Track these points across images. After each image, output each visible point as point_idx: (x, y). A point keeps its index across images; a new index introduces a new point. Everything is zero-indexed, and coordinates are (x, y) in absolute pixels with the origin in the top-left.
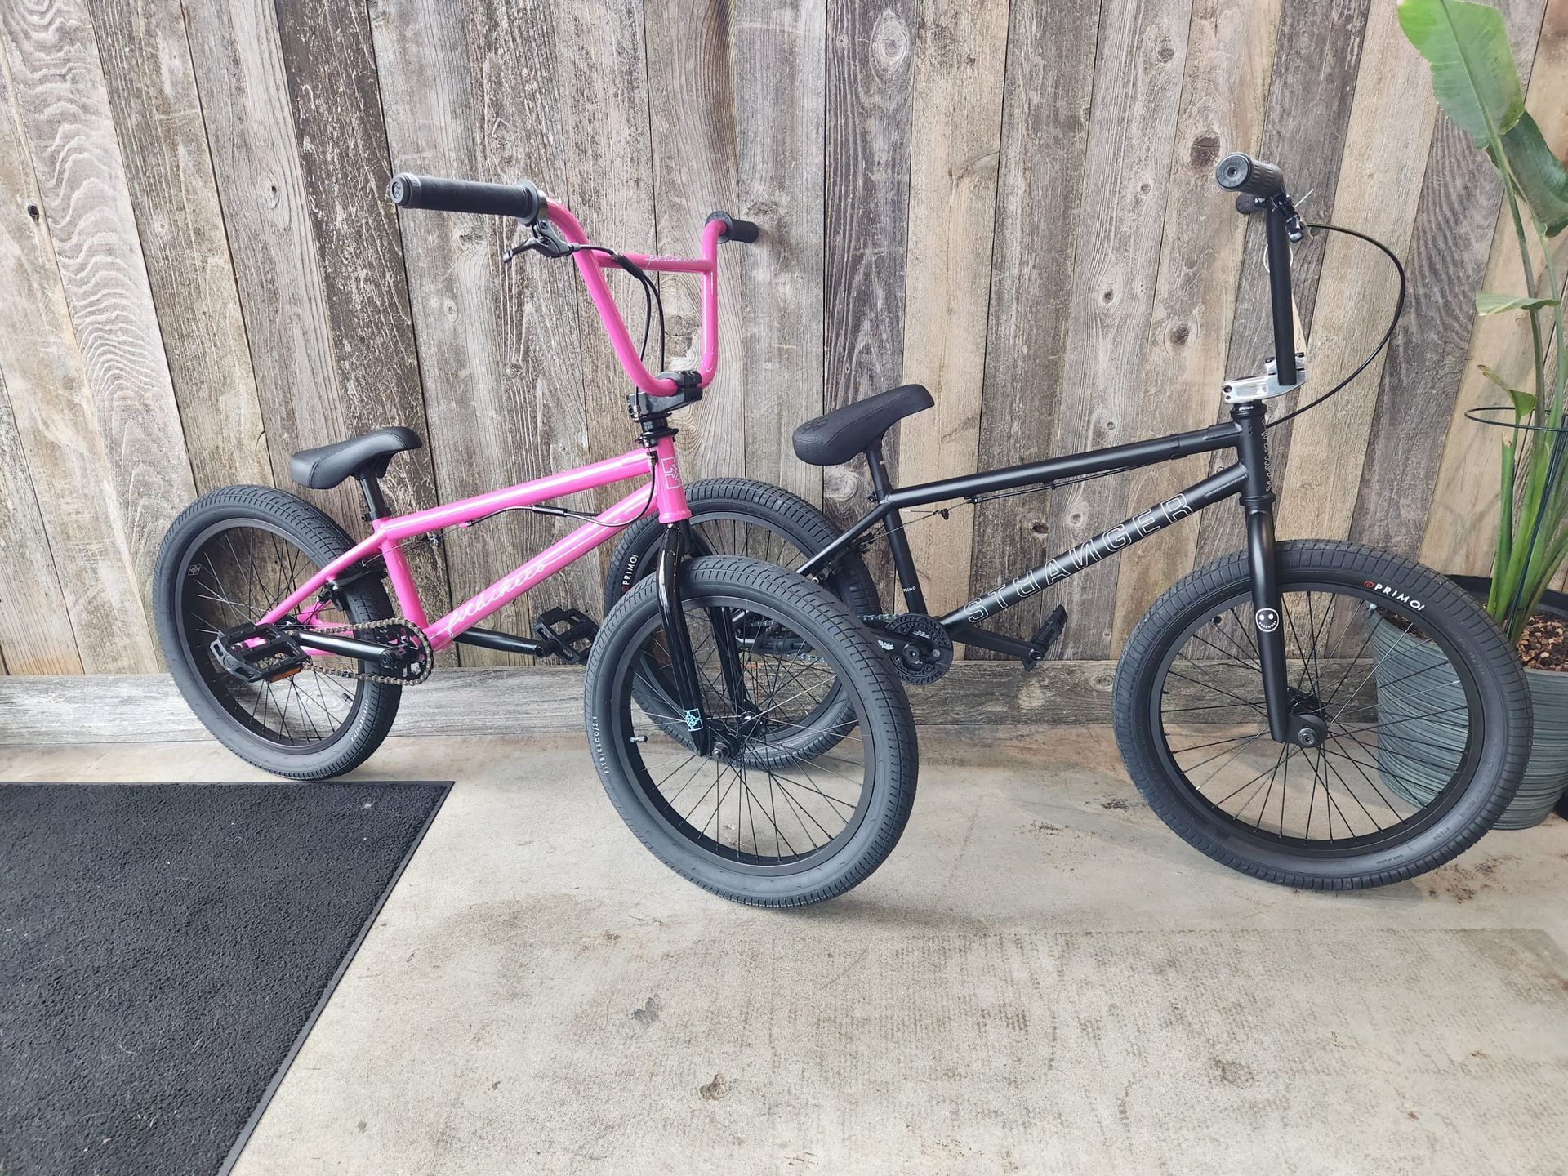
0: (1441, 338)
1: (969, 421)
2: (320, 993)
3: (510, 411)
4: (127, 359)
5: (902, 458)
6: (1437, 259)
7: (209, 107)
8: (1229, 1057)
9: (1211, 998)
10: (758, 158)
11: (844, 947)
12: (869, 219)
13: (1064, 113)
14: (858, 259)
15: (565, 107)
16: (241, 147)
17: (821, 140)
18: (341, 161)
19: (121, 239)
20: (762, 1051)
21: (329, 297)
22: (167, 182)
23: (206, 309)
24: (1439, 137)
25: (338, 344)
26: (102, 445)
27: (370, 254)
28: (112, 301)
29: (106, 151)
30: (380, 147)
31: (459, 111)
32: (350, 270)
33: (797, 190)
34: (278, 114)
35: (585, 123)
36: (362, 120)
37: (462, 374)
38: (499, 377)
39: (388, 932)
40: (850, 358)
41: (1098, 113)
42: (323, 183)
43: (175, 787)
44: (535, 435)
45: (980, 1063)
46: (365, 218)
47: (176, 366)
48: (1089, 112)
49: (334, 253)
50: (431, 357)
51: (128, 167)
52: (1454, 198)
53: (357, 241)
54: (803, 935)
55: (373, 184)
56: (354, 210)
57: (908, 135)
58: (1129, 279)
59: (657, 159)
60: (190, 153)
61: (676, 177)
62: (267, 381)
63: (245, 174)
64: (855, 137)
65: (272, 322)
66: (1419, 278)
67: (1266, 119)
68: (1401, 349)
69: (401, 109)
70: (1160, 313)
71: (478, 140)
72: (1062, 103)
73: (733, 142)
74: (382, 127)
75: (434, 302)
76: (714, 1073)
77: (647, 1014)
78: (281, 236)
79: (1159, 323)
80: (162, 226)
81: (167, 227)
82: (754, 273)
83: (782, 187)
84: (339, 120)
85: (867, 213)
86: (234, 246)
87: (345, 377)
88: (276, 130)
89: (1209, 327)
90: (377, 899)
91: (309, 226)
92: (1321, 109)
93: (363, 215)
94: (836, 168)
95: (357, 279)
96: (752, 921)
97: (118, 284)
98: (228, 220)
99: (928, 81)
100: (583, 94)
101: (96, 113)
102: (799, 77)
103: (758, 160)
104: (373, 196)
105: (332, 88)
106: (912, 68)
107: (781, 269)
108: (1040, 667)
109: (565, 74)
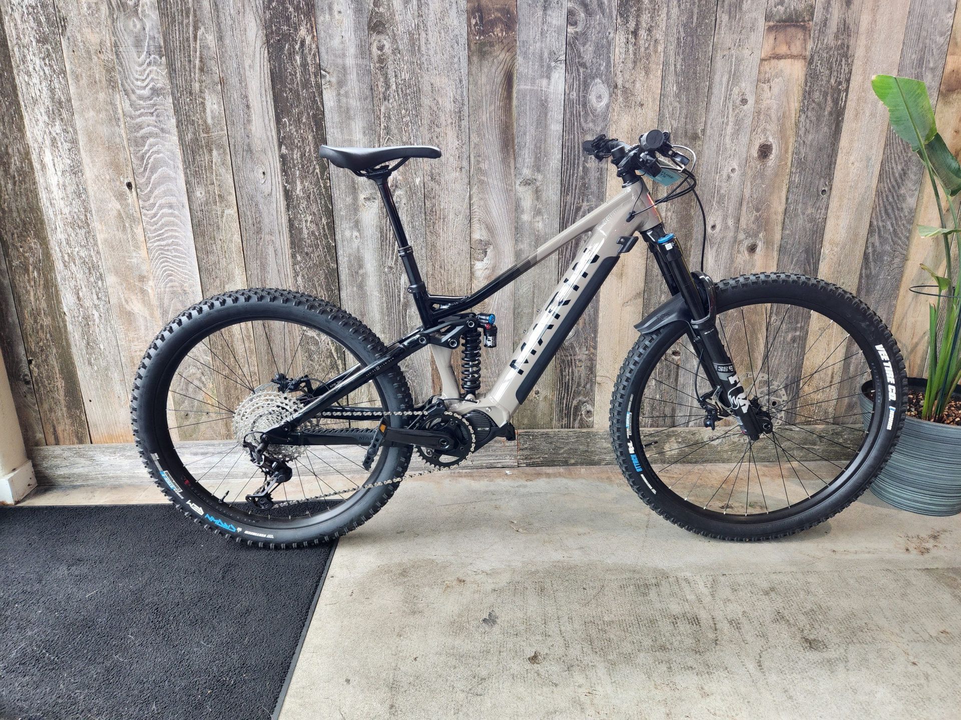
0: (892, 249)
1: (638, 294)
2: (307, 612)
3: (386, 292)
4: (176, 265)
5: (600, 315)
6: (888, 207)
7: (231, 130)
8: (811, 637)
9: (797, 607)
10: (527, 156)
11: (591, 584)
12: (585, 187)
13: (690, 132)
14: (578, 209)
15: (424, 130)
16: (247, 151)
17: (560, 146)
18: (301, 158)
19: (177, 200)
20: (558, 639)
21: (290, 231)
22: (206, 170)
23: (222, 238)
24: (888, 144)
25: (293, 256)
26: (158, 313)
27: (314, 208)
28: (170, 234)
29: (173, 153)
31: (367, 132)
32: (302, 216)
33: (547, 173)
34: (269, 134)
35: (435, 138)
36: (314, 137)
37: (361, 272)
38: (381, 273)
39: (336, 580)
41: (708, 131)
42: (291, 170)
44: (399, 304)
45: (677, 642)
46: (312, 189)
47: (203, 269)
48: (704, 131)
49: (294, 207)
50: (344, 263)
51: (184, 162)
52: (897, 175)
53: (307, 201)
54: (567, 578)
55: (318, 171)
56: (307, 184)
58: (725, 218)
59: (472, 156)
60: (219, 154)
61: (482, 166)
62: (253, 277)
63: (249, 166)
64: (579, 144)
65: (258, 244)
66: (879, 218)
67: (797, 134)
68: (871, 255)
69: (335, 132)
70: (741, 236)
72: (689, 126)
73: (513, 148)
75: (347, 233)
76: (534, 650)
77: (490, 620)
78: (265, 198)
79: (741, 242)
80: (201, 193)
81: (203, 193)
82: (522, 216)
83: (539, 171)
84: (301, 137)
85: (584, 185)
86: (240, 204)
87: (296, 274)
88: (267, 142)
89: (768, 243)
90: (326, 563)
91: (282, 193)
92: (826, 129)
93: (311, 187)
94: (568, 161)
95: (306, 221)
96: (537, 572)
97: (174, 224)
98: (238, 190)
99: (618, 115)
100: (434, 123)
101: (169, 133)
102: (549, 114)
103: (526, 157)
104: (318, 177)
105: (299, 120)
106: (610, 109)
107: (537, 214)
108: (676, 431)
109: (425, 113)
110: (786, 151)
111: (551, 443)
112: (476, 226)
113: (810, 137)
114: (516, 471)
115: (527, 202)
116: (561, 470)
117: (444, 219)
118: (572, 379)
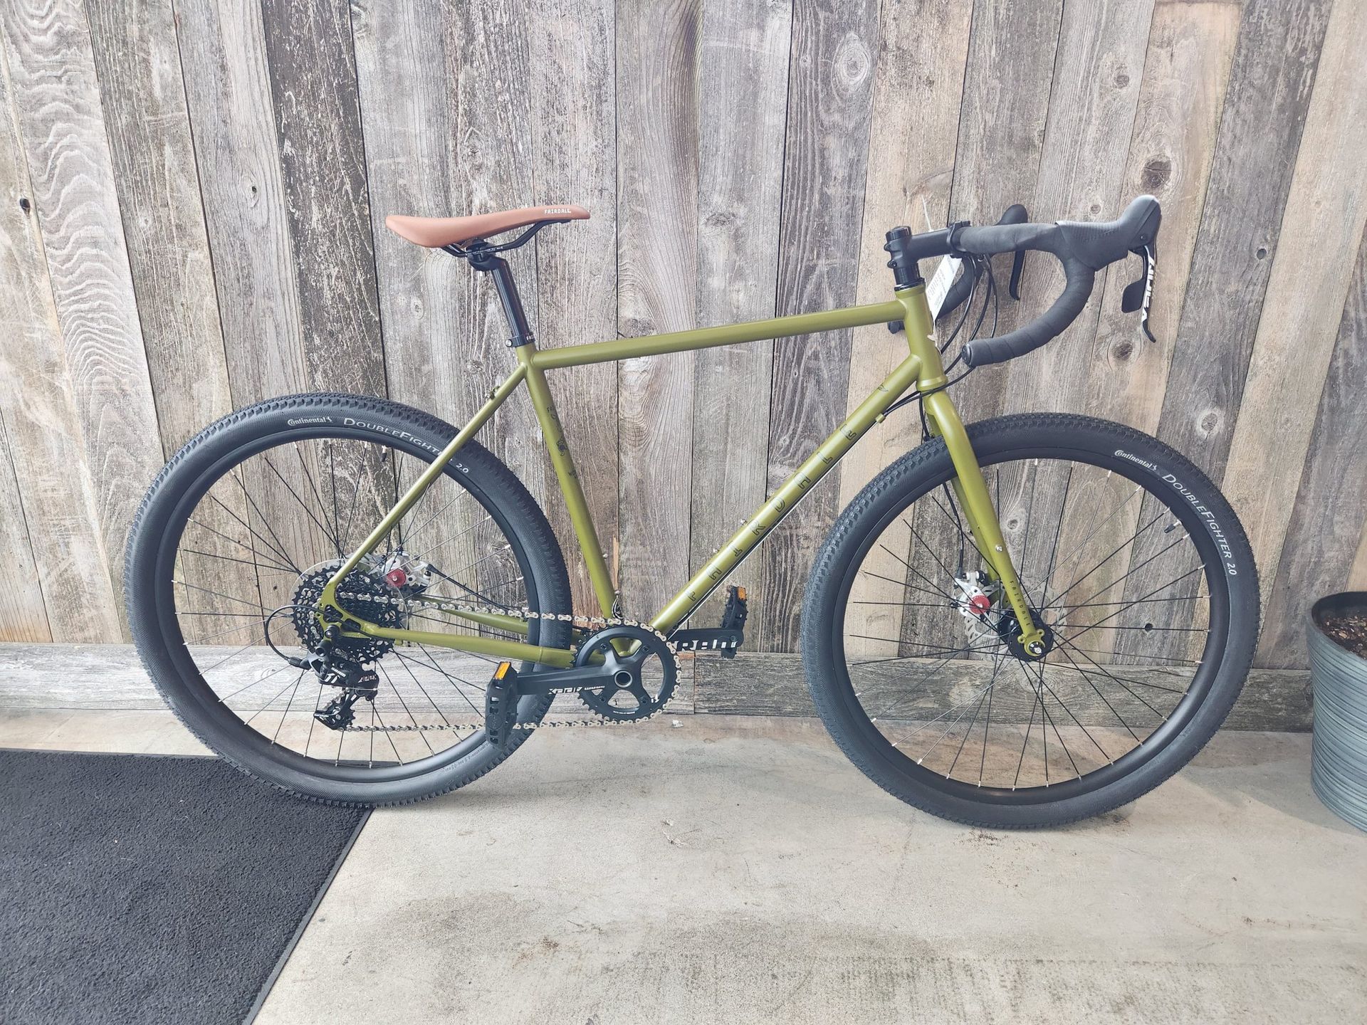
3: (469, 405)
4: (110, 347)
7: (196, 110)
10: (719, 171)
11: (789, 967)
12: (823, 231)
13: (1019, 135)
14: (810, 270)
15: (535, 118)
16: (224, 148)
17: (780, 155)
18: (319, 163)
19: (106, 232)
21: (302, 293)
22: (153, 179)
23: (184, 300)
25: (308, 337)
26: (79, 426)
27: (342, 253)
28: (95, 290)
29: (96, 149)
30: (356, 152)
31: (434, 120)
32: (323, 267)
33: (755, 202)
34: (261, 118)
35: (554, 133)
36: (341, 126)
37: (425, 368)
38: (459, 373)
40: (799, 363)
41: (1052, 135)
42: (301, 184)
43: (130, 758)
46: (339, 219)
47: (153, 354)
48: (1044, 134)
49: (308, 251)
50: (396, 352)
51: (116, 166)
53: (330, 240)
55: (348, 187)
56: (329, 210)
57: (865, 152)
59: (621, 169)
60: (175, 153)
61: (639, 187)
62: (239, 370)
63: (228, 174)
64: (814, 152)
65: (246, 314)
67: (1218, 145)
68: (1341, 371)
69: (378, 117)
70: (1104, 329)
71: (451, 148)
72: (1017, 125)
73: (695, 155)
74: (359, 134)
75: (401, 300)
78: (258, 233)
79: (1103, 338)
80: (146, 221)
81: (150, 222)
83: (741, 199)
84: (319, 126)
85: (821, 226)
86: (214, 242)
87: (313, 368)
88: (258, 132)
90: (316, 891)
91: (286, 225)
92: (1272, 137)
93: (337, 215)
94: (793, 183)
95: (329, 276)
96: (693, 932)
97: (102, 275)
98: (209, 217)
99: (887, 101)
100: (553, 106)
101: (89, 113)
102: (762, 94)
103: (719, 173)
104: (348, 198)
105: (314, 95)
106: (872, 89)
107: (736, 278)
108: (972, 667)
109: (536, 86)
110: (1196, 175)
111: (752, 676)
112: (627, 295)
113: (1242, 151)
114: (689, 721)
115: (719, 252)
116: (768, 722)
117: (570, 280)
118: (792, 569)
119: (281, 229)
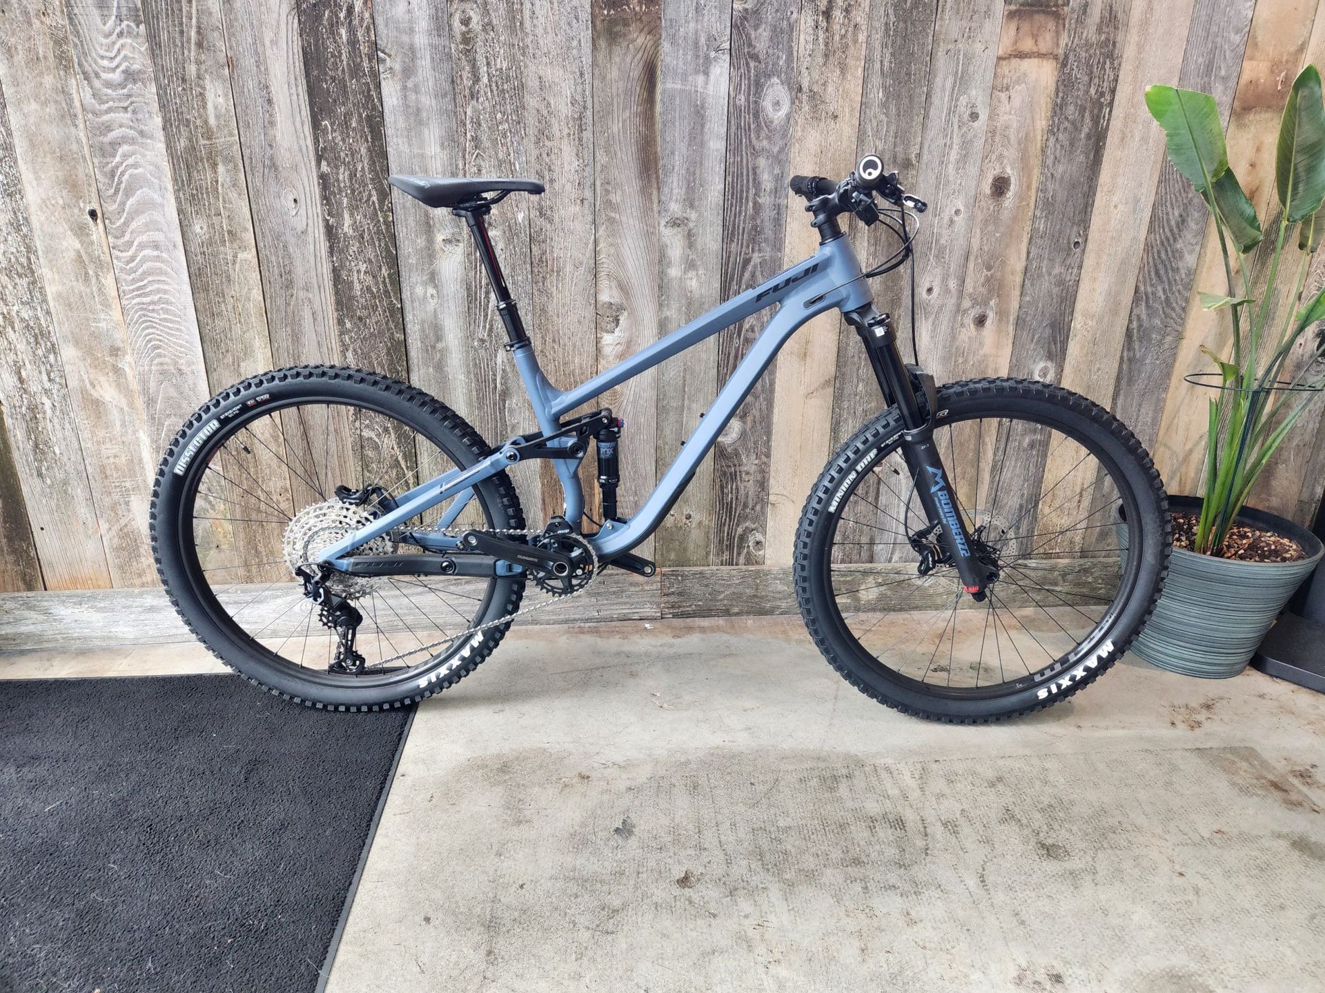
0: (1162, 323)
1: (827, 382)
2: (368, 826)
3: (476, 375)
4: (166, 333)
5: (776, 410)
6: (1160, 267)
7: (246, 136)
8: (1049, 841)
9: (1031, 802)
10: (675, 184)
11: (761, 778)
12: (756, 231)
13: (900, 156)
14: (747, 261)
15: (529, 144)
16: (270, 168)
17: (722, 172)
18: (351, 180)
19: (166, 237)
20: (716, 853)
21: (335, 285)
22: (207, 193)
23: (234, 294)
24: (1163, 180)
25: (340, 322)
26: (140, 402)
27: (370, 253)
28: (156, 286)
29: (158, 167)
30: (382, 170)
31: (446, 144)
32: (353, 264)
33: (703, 209)
34: (302, 142)
35: (544, 155)
36: (369, 149)
37: (439, 346)
38: (468, 348)
39: (408, 781)
40: (739, 335)
41: (925, 157)
42: (335, 196)
44: (494, 393)
45: (876, 853)
46: (367, 224)
47: (207, 338)
48: (919, 155)
49: (341, 251)
50: (415, 332)
51: (175, 180)
52: (1173, 223)
53: (359, 242)
54: (729, 770)
55: (375, 198)
56: (358, 218)
57: (786, 170)
58: (945, 280)
59: (598, 183)
60: (228, 171)
61: (612, 197)
62: (281, 350)
63: (273, 189)
64: (748, 171)
65: (288, 304)
66: (1148, 281)
67: (1044, 164)
68: (1135, 331)
69: (400, 141)
70: (966, 303)
71: (461, 166)
72: (899, 150)
73: (657, 173)
74: (384, 155)
75: (419, 290)
76: (684, 869)
77: (625, 830)
78: (299, 237)
79: (965, 311)
80: (202, 228)
81: (205, 228)
82: (669, 271)
83: (692, 206)
84: (350, 149)
85: (755, 228)
86: (261, 245)
87: (345, 348)
88: (300, 155)
89: (1002, 314)
90: (393, 756)
91: (322, 230)
92: (1082, 158)
93: (365, 222)
94: (733, 193)
95: (359, 271)
96: (688, 762)
97: (161, 272)
98: (257, 224)
99: (803, 131)
100: (543, 134)
101: (151, 137)
102: (707, 126)
103: (675, 186)
104: (375, 208)
105: (346, 124)
106: (792, 121)
107: (689, 268)
108: (875, 568)
109: (531, 120)
110: (1029, 188)
111: (707, 586)
112: (604, 283)
113: (1061, 169)
114: (658, 624)
115: (676, 251)
116: (721, 621)
117: (558, 272)
118: (737, 498)
119: (318, 233)
